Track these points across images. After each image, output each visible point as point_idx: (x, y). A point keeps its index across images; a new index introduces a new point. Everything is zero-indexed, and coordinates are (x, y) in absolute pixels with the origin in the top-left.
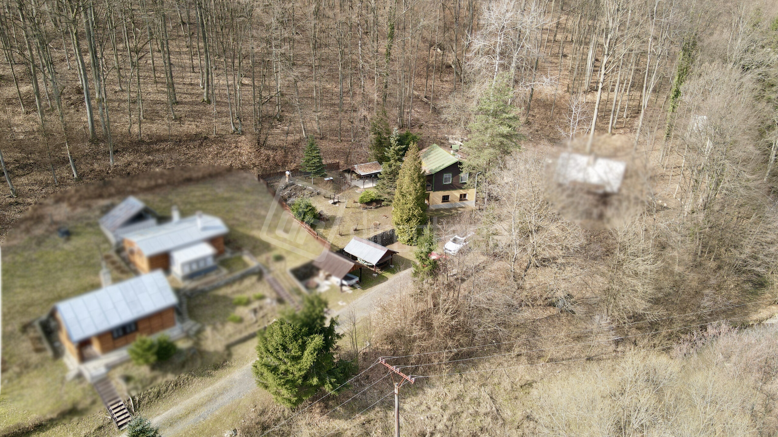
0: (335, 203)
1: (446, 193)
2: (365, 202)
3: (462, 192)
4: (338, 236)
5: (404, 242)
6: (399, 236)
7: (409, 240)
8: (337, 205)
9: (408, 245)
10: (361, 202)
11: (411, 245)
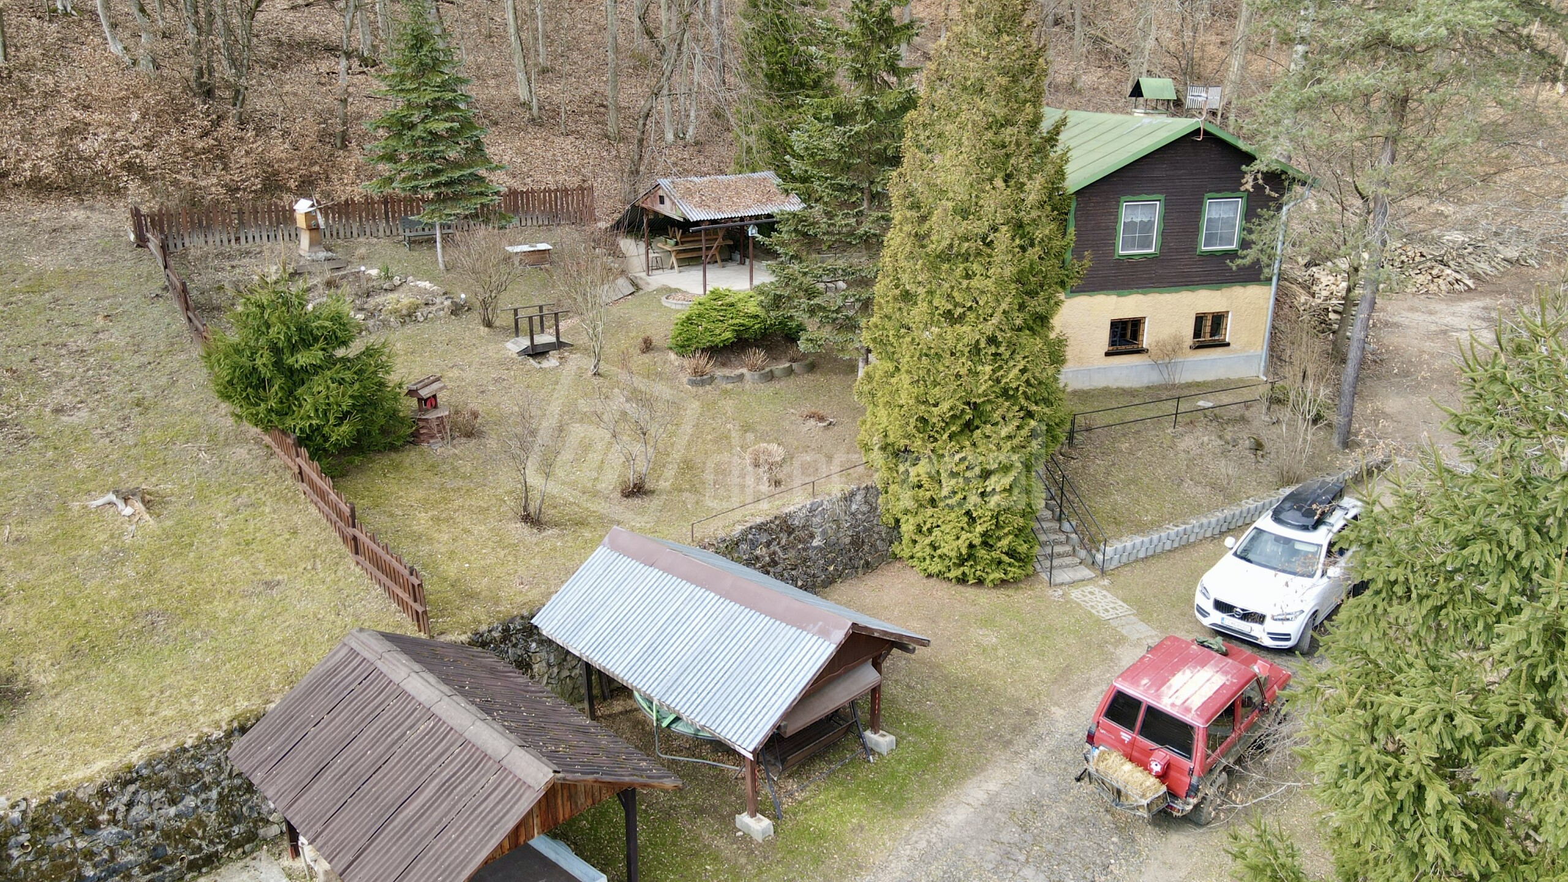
0: (537, 352)
1: (1127, 305)
2: (706, 341)
3: (1208, 300)
4: (519, 530)
5: (935, 567)
6: (907, 528)
7: (968, 557)
8: (551, 362)
9: (962, 580)
10: (683, 348)
11: (980, 582)
